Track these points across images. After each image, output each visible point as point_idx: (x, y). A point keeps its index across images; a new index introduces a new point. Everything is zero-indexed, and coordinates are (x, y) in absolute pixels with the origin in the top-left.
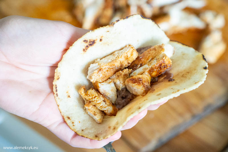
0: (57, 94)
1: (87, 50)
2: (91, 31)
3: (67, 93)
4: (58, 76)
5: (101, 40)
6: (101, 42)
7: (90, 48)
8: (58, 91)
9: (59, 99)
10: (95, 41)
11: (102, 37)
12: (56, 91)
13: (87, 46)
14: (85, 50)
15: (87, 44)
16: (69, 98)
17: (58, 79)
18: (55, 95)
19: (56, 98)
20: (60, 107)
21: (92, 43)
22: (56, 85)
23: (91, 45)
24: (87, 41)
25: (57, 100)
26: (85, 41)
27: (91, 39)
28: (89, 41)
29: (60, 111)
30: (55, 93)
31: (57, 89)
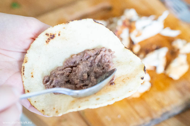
0: (23, 73)
1: (49, 42)
2: (51, 27)
3: (31, 73)
4: (26, 60)
5: (59, 35)
6: (59, 37)
7: (51, 40)
8: (25, 71)
9: (24, 77)
10: (55, 35)
11: (60, 32)
12: (24, 71)
13: (49, 39)
14: (48, 42)
15: (49, 37)
16: (32, 77)
17: (26, 62)
18: (22, 74)
19: (22, 76)
20: (24, 83)
21: (53, 37)
22: (24, 67)
23: (52, 38)
24: (48, 34)
25: (23, 77)
26: (46, 34)
27: (51, 33)
28: (50, 35)
29: (23, 86)
30: (23, 72)
31: (25, 69)
